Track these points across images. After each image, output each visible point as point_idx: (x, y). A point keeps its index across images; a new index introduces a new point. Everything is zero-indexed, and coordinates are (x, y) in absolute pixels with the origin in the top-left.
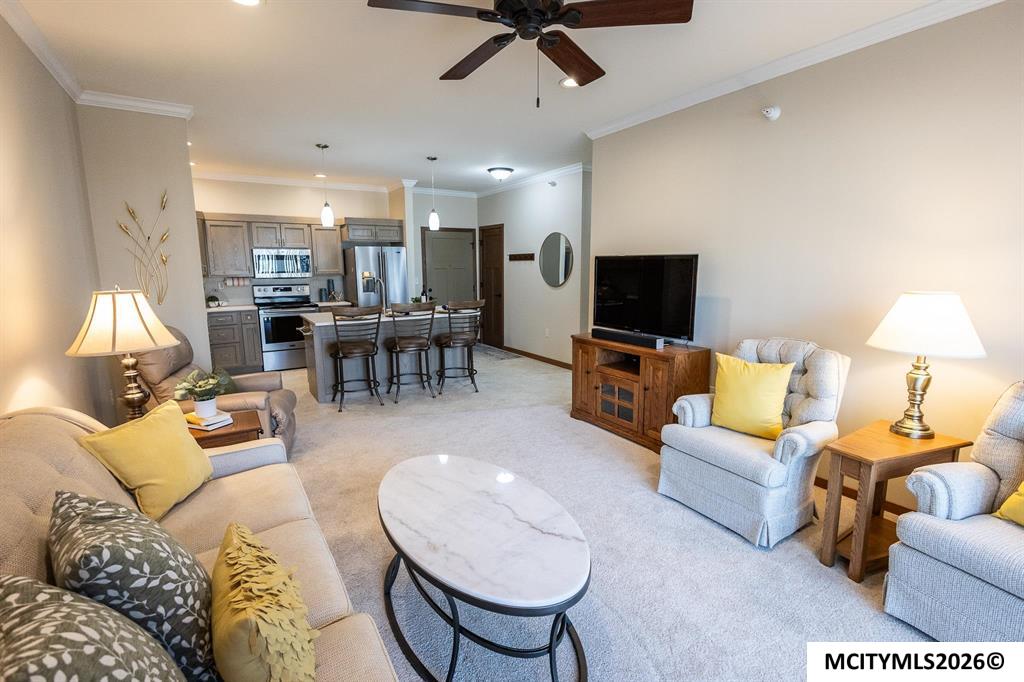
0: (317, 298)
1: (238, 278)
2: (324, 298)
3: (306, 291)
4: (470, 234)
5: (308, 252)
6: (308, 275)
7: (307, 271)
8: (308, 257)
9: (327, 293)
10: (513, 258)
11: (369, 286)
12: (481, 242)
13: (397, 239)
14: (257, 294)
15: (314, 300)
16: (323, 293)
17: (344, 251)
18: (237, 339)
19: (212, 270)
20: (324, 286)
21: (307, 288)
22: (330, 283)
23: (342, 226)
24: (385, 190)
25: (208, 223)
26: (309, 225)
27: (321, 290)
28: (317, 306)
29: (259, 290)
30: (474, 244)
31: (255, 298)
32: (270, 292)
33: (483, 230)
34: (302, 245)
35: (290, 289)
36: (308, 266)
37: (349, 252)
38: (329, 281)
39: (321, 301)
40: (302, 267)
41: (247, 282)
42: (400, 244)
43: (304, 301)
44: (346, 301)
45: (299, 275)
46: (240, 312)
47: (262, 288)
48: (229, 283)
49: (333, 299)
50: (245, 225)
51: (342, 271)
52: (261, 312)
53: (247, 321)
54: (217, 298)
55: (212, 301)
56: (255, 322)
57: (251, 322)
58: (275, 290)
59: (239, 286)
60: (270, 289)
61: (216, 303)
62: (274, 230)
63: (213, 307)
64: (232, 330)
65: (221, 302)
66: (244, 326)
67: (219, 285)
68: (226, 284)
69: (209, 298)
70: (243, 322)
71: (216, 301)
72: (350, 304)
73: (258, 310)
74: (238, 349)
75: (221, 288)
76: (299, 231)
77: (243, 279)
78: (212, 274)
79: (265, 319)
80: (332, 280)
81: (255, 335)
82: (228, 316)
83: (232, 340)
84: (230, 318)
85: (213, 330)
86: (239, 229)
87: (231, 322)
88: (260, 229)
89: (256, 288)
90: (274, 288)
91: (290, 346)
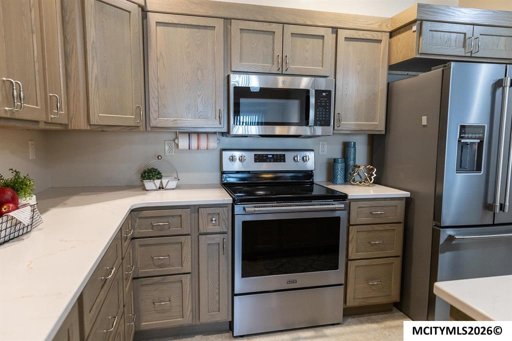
1: (199, 134)
3: (309, 162)
14: (227, 166)
16: (340, 167)
17: (389, 86)
18: (187, 268)
19: (153, 115)
20: (337, 153)
21: (311, 155)
22: (350, 147)
23: (392, 34)
25: (152, 18)
26: (335, 30)
29: (232, 159)
31: (223, 173)
32: (249, 162)
35: (284, 156)
38: (346, 144)
41: (213, 143)
46: (196, 209)
47: (237, 154)
48: (183, 143)
50: (219, 24)
51: (382, 127)
52: (238, 209)
53: (211, 228)
54: (159, 173)
55: (150, 179)
56: (225, 230)
57: (217, 229)
58: (259, 159)
59: (198, 149)
60: (250, 156)
61: (158, 182)
62: (271, 37)
63: (151, 190)
64: (179, 246)
65: (164, 181)
66: (202, 238)
67: (167, 148)
68: (177, 145)
69: (145, 172)
70: (202, 231)
71: (158, 178)
72: (407, 194)
73: (234, 202)
74: (187, 288)
75: (167, 153)
76: (315, 40)
77: (205, 136)
78: (154, 123)
79: (245, 223)
80: (355, 143)
81: (223, 258)
82: (173, 216)
83: (176, 269)
84: (176, 220)
85: (141, 246)
86: (209, 32)
87: (179, 231)
88: (246, 35)
89: (226, 155)
90: (255, 155)
91: (290, 282)
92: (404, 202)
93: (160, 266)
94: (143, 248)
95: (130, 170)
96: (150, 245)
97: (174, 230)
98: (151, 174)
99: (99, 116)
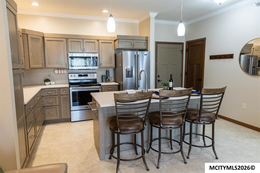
0: (101, 81)
1: (61, 69)
2: (104, 80)
3: (95, 76)
4: (181, 45)
5: (97, 55)
6: (96, 68)
7: (96, 66)
8: (97, 58)
9: (106, 78)
10: (212, 57)
11: (129, 74)
12: (187, 50)
13: (144, 47)
14: (70, 78)
15: (99, 81)
16: (104, 77)
17: (115, 55)
18: (58, 104)
19: (47, 64)
20: (104, 74)
21: (96, 75)
22: (107, 72)
23: (115, 41)
24: (137, 22)
25: (46, 39)
26: (98, 40)
27: (103, 76)
28: (100, 85)
29: (71, 76)
30: (182, 51)
31: (69, 80)
32: (77, 77)
33: (188, 43)
34: (94, 51)
35: (87, 75)
36: (96, 62)
37: (118, 55)
38: (107, 71)
39: (102, 82)
40: (94, 63)
41: (65, 72)
42: (146, 50)
43: (94, 82)
44: (115, 82)
45: (91, 68)
46: (59, 89)
47: (73, 75)
48: (56, 72)
49: (109, 81)
50: (65, 40)
51: (114, 66)
52: (71, 88)
53: (63, 94)
54: (49, 80)
55: (47, 82)
56: (67, 94)
57: (65, 94)
58: (80, 76)
59: (61, 73)
60: (77, 75)
61: (49, 83)
62: (80, 43)
63: (47, 85)
64: (55, 98)
65: (51, 82)
66: (61, 96)
67: (52, 73)
68: (55, 72)
69: (45, 80)
70: (61, 94)
71: (49, 82)
72: (118, 84)
73: (70, 87)
74: (58, 109)
75: (52, 75)
76: (93, 43)
77: (63, 70)
78: (47, 67)
79: (73, 92)
80: (109, 71)
81: (67, 101)
82: (53, 91)
83: (55, 104)
84: (54, 92)
85: (45, 98)
86: (62, 42)
87: (55, 94)
88: (72, 42)
89: (70, 75)
90: (79, 75)
91: (86, 107)
92: (118, 86)
93: (51, 103)
94: (45, 99)
95: (41, 80)
96: (47, 98)
97: (53, 94)
98: (47, 80)
99: (33, 66)
